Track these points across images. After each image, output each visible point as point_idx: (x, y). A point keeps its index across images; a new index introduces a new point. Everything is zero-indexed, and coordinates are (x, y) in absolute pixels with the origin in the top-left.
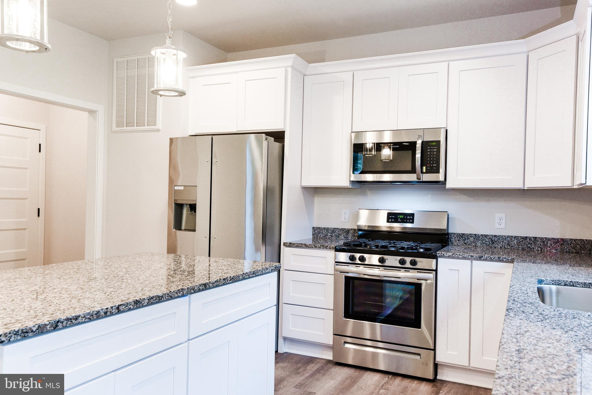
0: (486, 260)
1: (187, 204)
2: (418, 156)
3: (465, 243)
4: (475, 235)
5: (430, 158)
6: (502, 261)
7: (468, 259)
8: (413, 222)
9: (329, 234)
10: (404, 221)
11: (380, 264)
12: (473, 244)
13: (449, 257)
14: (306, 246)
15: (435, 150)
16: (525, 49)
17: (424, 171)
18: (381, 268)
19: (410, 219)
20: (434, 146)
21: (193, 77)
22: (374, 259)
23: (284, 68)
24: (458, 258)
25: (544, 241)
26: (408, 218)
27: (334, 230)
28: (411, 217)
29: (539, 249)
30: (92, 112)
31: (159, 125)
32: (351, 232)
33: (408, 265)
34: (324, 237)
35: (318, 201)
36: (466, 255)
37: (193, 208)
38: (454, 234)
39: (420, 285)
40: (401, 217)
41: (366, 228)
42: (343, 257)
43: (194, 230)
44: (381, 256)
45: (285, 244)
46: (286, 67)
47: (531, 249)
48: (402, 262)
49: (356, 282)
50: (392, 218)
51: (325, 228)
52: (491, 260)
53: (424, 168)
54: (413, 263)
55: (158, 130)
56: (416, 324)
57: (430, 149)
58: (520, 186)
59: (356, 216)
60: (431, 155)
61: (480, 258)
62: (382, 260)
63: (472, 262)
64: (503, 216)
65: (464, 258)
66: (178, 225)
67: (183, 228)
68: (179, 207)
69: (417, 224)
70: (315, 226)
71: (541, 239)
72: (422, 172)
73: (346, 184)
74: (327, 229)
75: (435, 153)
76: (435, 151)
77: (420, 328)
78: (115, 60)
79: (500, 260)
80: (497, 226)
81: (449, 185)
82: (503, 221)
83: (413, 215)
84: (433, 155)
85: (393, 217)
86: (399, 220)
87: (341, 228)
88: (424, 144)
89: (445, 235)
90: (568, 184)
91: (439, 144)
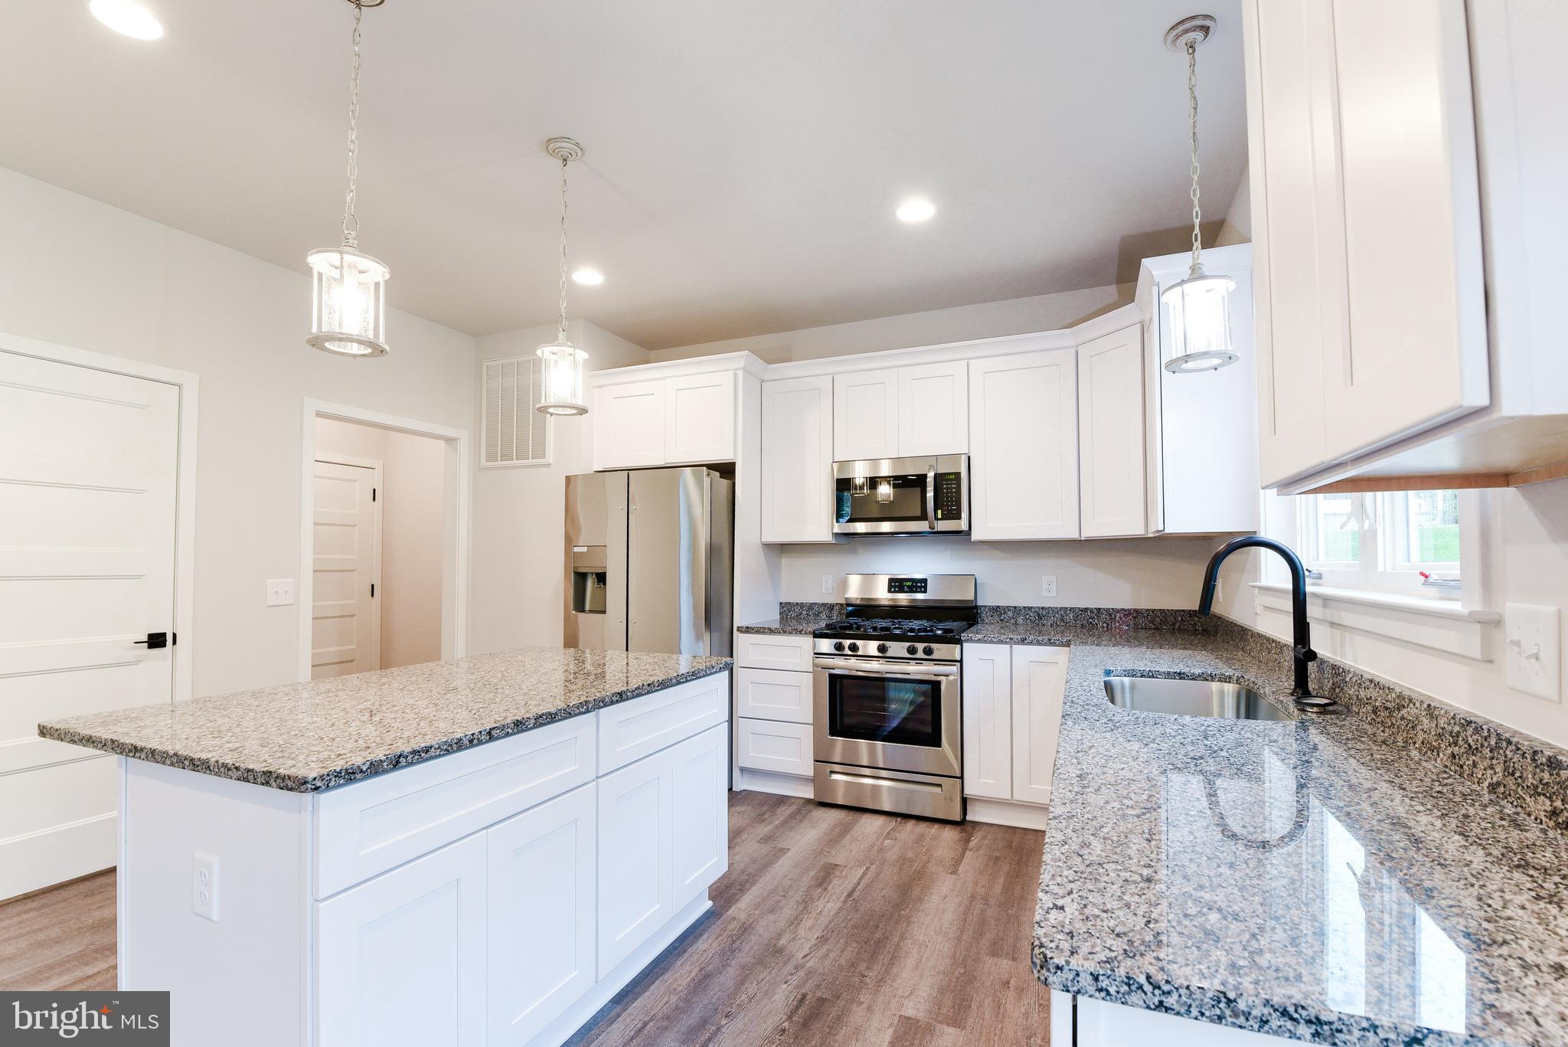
0: (1031, 643)
1: (592, 574)
2: (930, 494)
3: (1001, 620)
4: (1015, 607)
5: (947, 497)
6: (1053, 644)
7: (1006, 643)
8: (925, 592)
9: (804, 612)
10: (912, 590)
11: (880, 655)
12: (1013, 621)
13: (979, 641)
14: (771, 631)
15: (954, 486)
16: (1072, 343)
17: (940, 516)
18: (882, 661)
19: (921, 587)
20: (953, 480)
21: (598, 387)
22: (871, 647)
23: (732, 372)
24: (991, 642)
25: (1111, 613)
26: (919, 585)
27: (811, 606)
28: (923, 584)
29: (1105, 625)
30: (450, 441)
31: (550, 457)
32: (836, 608)
33: (920, 654)
34: (797, 616)
35: (787, 562)
36: (1003, 637)
37: (601, 578)
38: (985, 606)
39: (939, 683)
40: (908, 584)
41: (858, 602)
42: (826, 645)
43: (604, 612)
44: (881, 642)
45: (739, 629)
46: (736, 370)
47: (1093, 626)
48: (912, 650)
49: (845, 681)
50: (895, 587)
51: (798, 604)
52: (1039, 643)
53: (939, 512)
54: (928, 651)
55: (549, 465)
56: (934, 740)
57: (947, 484)
58: (1075, 535)
59: (844, 585)
60: (947, 493)
61: (1023, 641)
62: (882, 649)
63: (1011, 647)
64: (1053, 578)
65: (1001, 642)
66: (579, 605)
67: (587, 607)
68: (581, 578)
69: (931, 595)
70: (784, 601)
71: (1107, 610)
72: (937, 519)
73: (826, 537)
74: (801, 605)
75: (954, 490)
76: (954, 488)
77: (940, 747)
78: (485, 364)
79: (1050, 643)
80: (1045, 593)
81: (975, 537)
82: (1054, 587)
83: (925, 581)
84: (952, 493)
85: (897, 585)
86: (906, 589)
87: (820, 601)
88: (938, 477)
89: (970, 609)
90: (1139, 530)
91: (957, 476)
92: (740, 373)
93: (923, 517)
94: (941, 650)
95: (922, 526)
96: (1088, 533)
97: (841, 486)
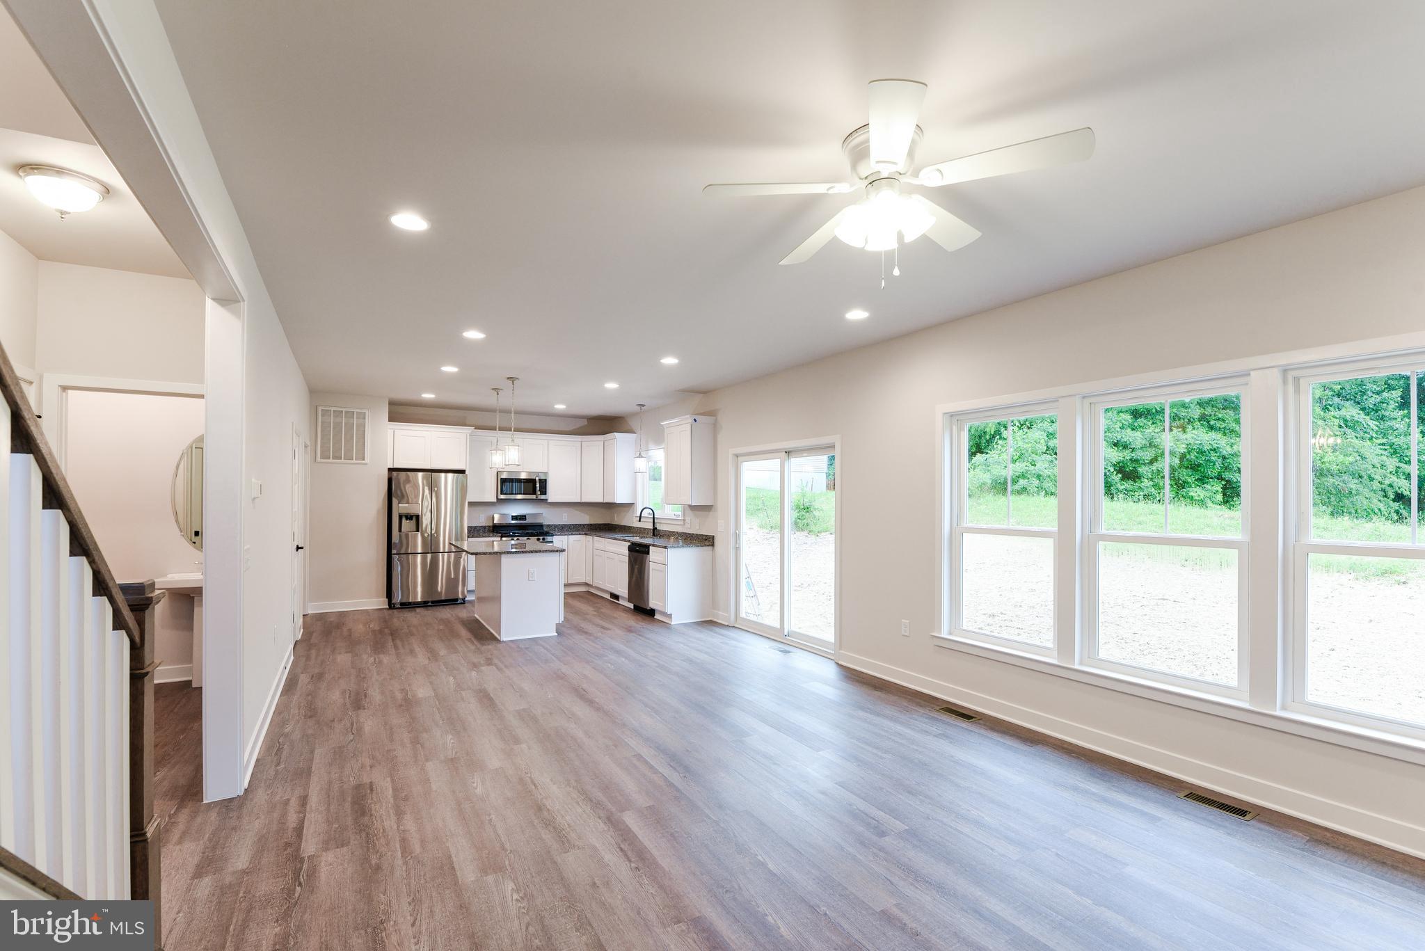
1: (404, 516)
2: (538, 485)
7: (566, 535)
8: (526, 520)
9: (474, 530)
10: (521, 519)
16: (580, 440)
17: (539, 494)
20: (544, 481)
21: (390, 429)
23: (462, 434)
25: (584, 525)
26: (523, 517)
27: (475, 527)
31: (367, 460)
32: (487, 528)
33: (541, 540)
38: (545, 525)
40: (519, 517)
46: (464, 434)
53: (539, 492)
54: (544, 539)
55: (366, 464)
57: (542, 483)
58: (579, 501)
59: (493, 518)
61: (572, 534)
63: (568, 537)
64: (566, 514)
65: (564, 535)
69: (528, 521)
73: (494, 500)
75: (545, 485)
81: (549, 501)
83: (525, 516)
84: (543, 486)
85: (514, 518)
86: (518, 519)
87: (480, 525)
88: (540, 480)
89: (541, 526)
90: (601, 500)
91: (546, 480)
92: (468, 436)
93: (534, 493)
94: (549, 539)
95: (534, 497)
96: (583, 501)
97: (504, 481)
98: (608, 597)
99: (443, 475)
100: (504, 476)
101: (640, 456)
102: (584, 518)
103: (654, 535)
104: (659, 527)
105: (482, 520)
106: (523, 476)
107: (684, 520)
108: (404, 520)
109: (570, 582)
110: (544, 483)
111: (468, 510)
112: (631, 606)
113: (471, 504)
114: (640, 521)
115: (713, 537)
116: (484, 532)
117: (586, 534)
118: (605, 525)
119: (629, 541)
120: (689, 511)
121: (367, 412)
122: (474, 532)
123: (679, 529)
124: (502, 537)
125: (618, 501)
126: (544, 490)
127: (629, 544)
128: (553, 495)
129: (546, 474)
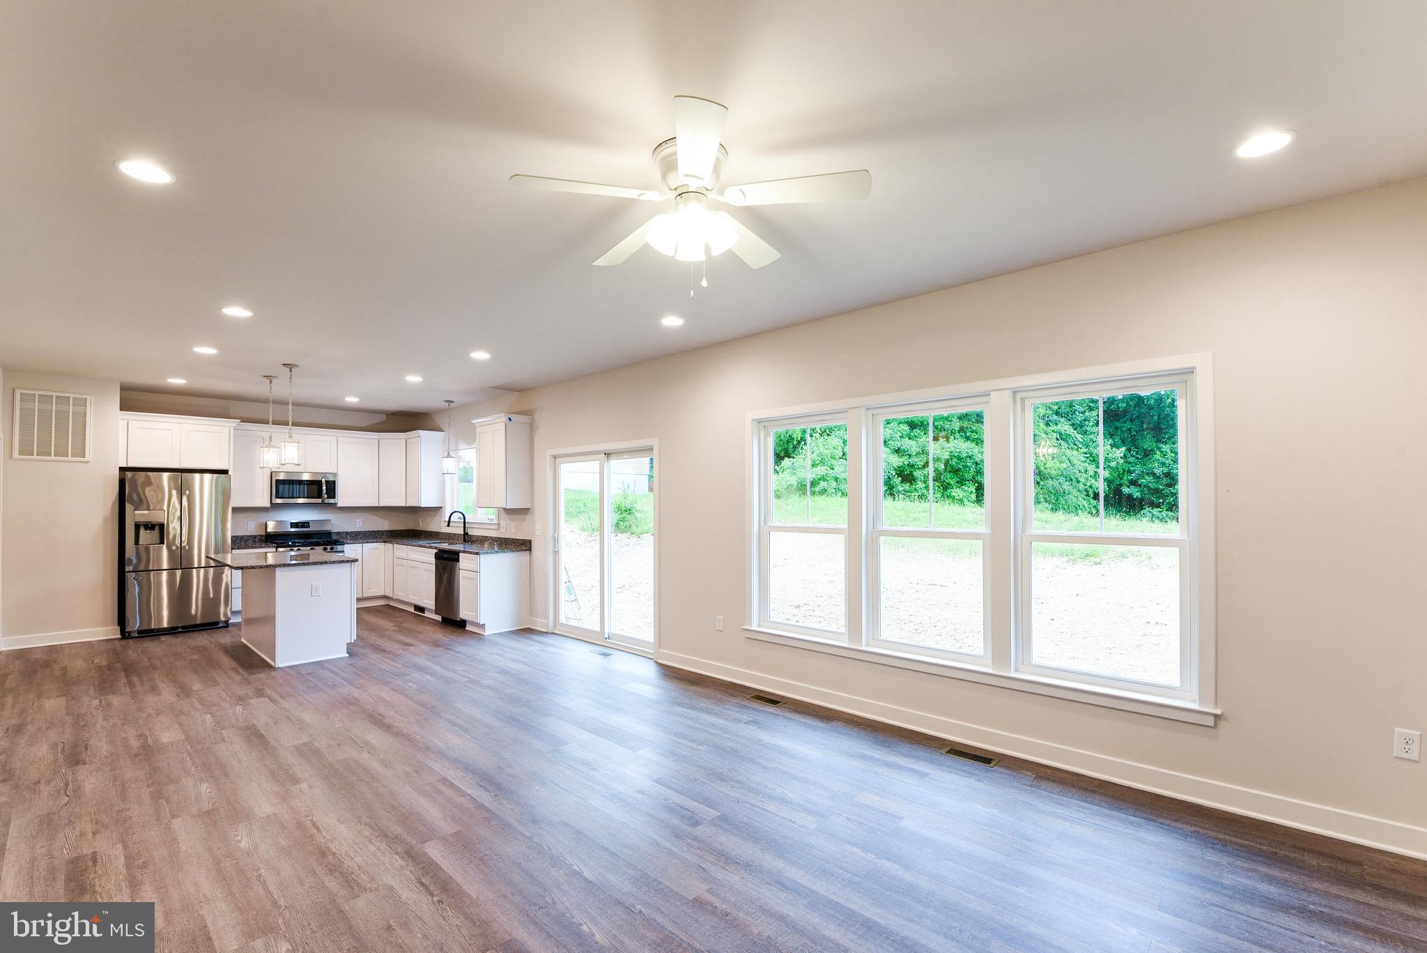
2: (324, 488)
5: (330, 490)
7: (361, 543)
8: (310, 527)
10: (302, 527)
17: (326, 497)
19: (307, 525)
20: (332, 483)
21: (122, 419)
23: (227, 425)
25: (382, 532)
26: (305, 524)
27: (242, 537)
31: (89, 458)
32: (258, 537)
33: (329, 550)
40: (300, 524)
48: (325, 549)
54: (332, 549)
55: (87, 462)
58: (376, 504)
59: (266, 526)
60: (330, 488)
61: (367, 542)
63: (363, 545)
64: (360, 520)
69: (312, 528)
72: (325, 499)
73: (267, 504)
78: (18, 391)
81: (339, 505)
82: (361, 523)
83: (309, 523)
84: (332, 488)
85: (293, 525)
86: (300, 526)
87: (248, 534)
88: (327, 482)
89: (329, 534)
90: (403, 504)
91: (334, 482)
92: (232, 430)
93: (320, 496)
94: (339, 548)
95: (320, 501)
96: (383, 504)
97: (279, 482)
98: (412, 610)
99: (197, 476)
100: (282, 477)
101: (449, 456)
102: (383, 524)
103: (465, 540)
104: (470, 532)
105: (250, 527)
106: (306, 477)
107: (499, 524)
108: (142, 531)
109: (365, 595)
110: (332, 486)
111: (232, 517)
112: (439, 618)
113: (235, 510)
114: (448, 526)
115: (530, 542)
116: (254, 542)
117: (385, 542)
118: (408, 531)
119: (436, 548)
120: (504, 515)
121: (89, 398)
122: (240, 542)
123: (494, 534)
124: (277, 547)
125: (424, 504)
126: (332, 491)
127: (436, 551)
128: (342, 499)
129: (335, 474)
